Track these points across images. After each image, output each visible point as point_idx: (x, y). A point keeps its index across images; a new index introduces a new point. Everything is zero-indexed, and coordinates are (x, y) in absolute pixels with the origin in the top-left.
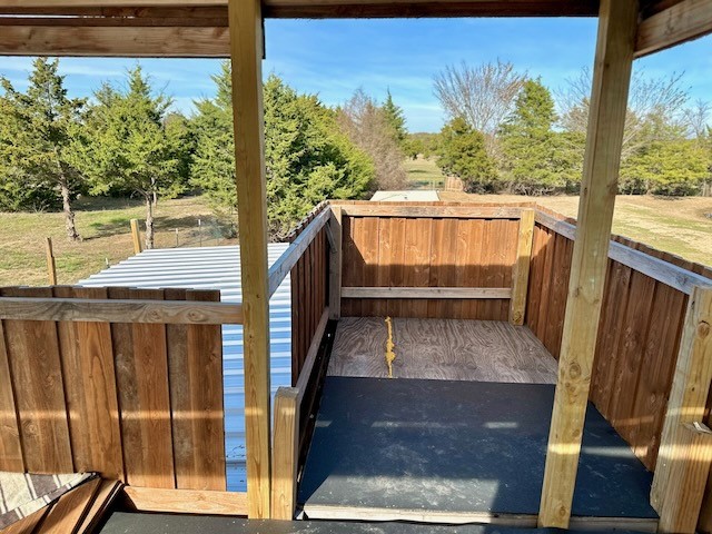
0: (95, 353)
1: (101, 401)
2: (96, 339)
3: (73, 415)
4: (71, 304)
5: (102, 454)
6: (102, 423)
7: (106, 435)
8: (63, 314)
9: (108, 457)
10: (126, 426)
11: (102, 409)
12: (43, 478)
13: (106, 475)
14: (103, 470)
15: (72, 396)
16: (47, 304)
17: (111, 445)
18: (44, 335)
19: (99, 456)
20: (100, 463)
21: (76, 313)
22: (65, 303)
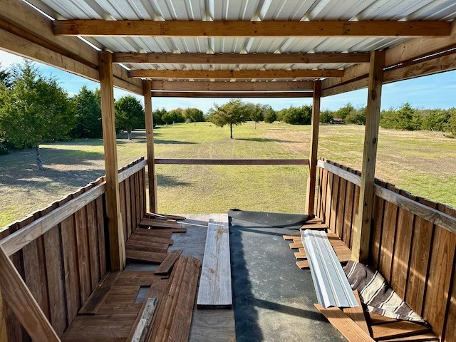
0: (446, 251)
1: (442, 282)
2: (448, 243)
3: (429, 283)
4: (439, 215)
5: (435, 315)
6: (439, 297)
7: (439, 305)
8: (435, 220)
9: (437, 320)
10: (451, 306)
11: (441, 288)
12: (407, 308)
13: (434, 330)
14: (433, 325)
15: (432, 271)
16: (430, 211)
17: (440, 313)
18: (427, 229)
19: (433, 315)
20: (432, 321)
21: (440, 222)
22: (437, 214)
